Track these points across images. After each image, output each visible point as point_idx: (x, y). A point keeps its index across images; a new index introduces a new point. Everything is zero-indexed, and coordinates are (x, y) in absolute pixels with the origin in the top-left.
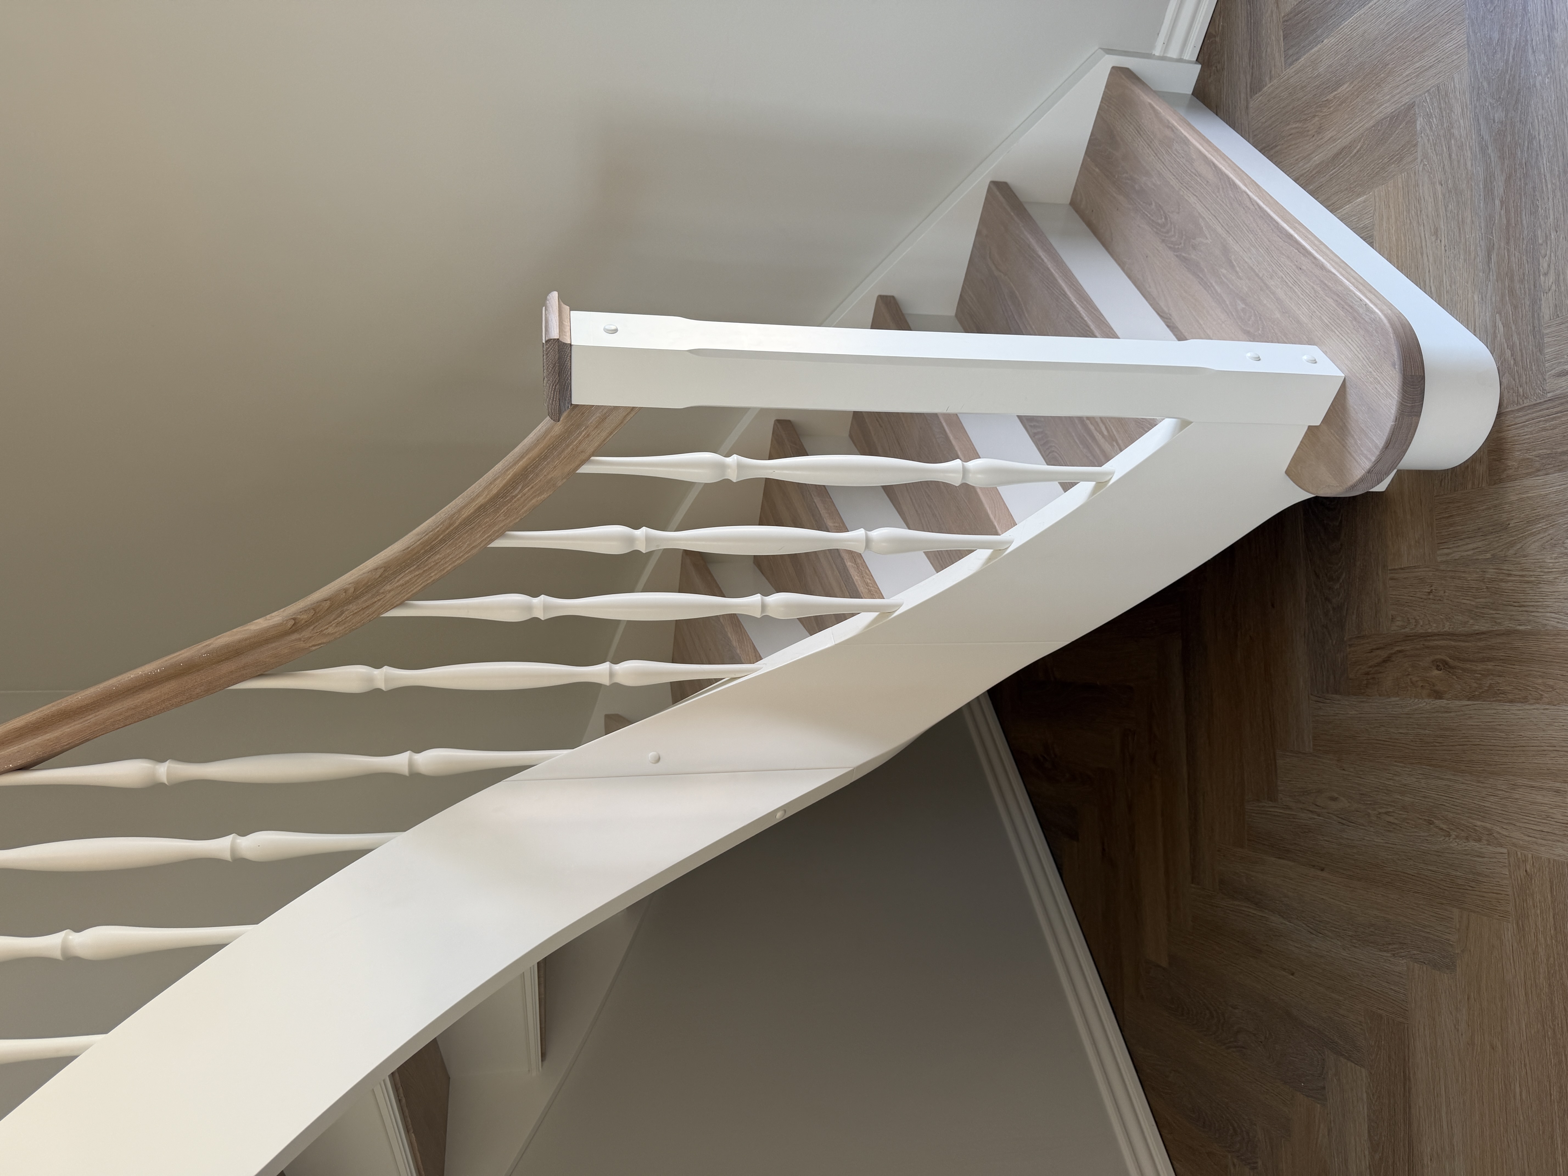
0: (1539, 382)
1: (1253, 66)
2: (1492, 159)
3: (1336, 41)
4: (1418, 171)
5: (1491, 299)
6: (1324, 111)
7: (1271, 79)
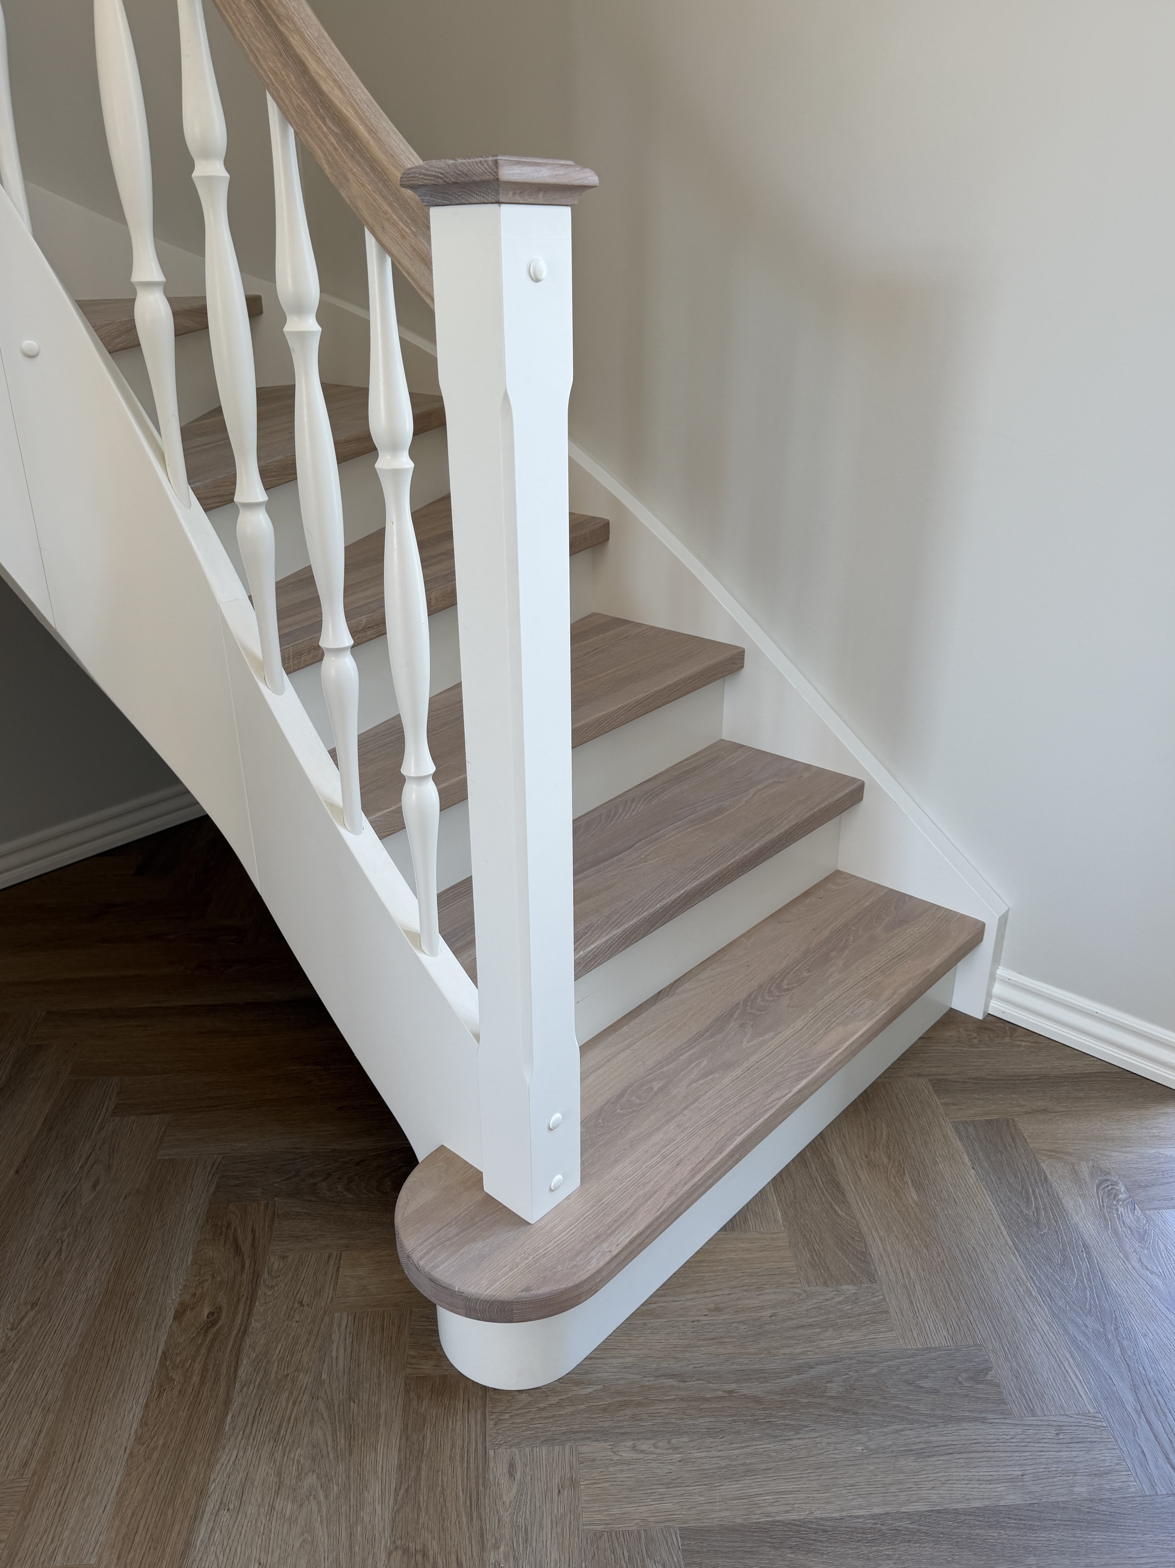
0: (510, 1439)
1: (965, 1082)
2: (784, 1380)
3: (971, 1185)
4: (794, 1287)
5: (622, 1379)
6: (893, 1170)
7: (946, 1104)
